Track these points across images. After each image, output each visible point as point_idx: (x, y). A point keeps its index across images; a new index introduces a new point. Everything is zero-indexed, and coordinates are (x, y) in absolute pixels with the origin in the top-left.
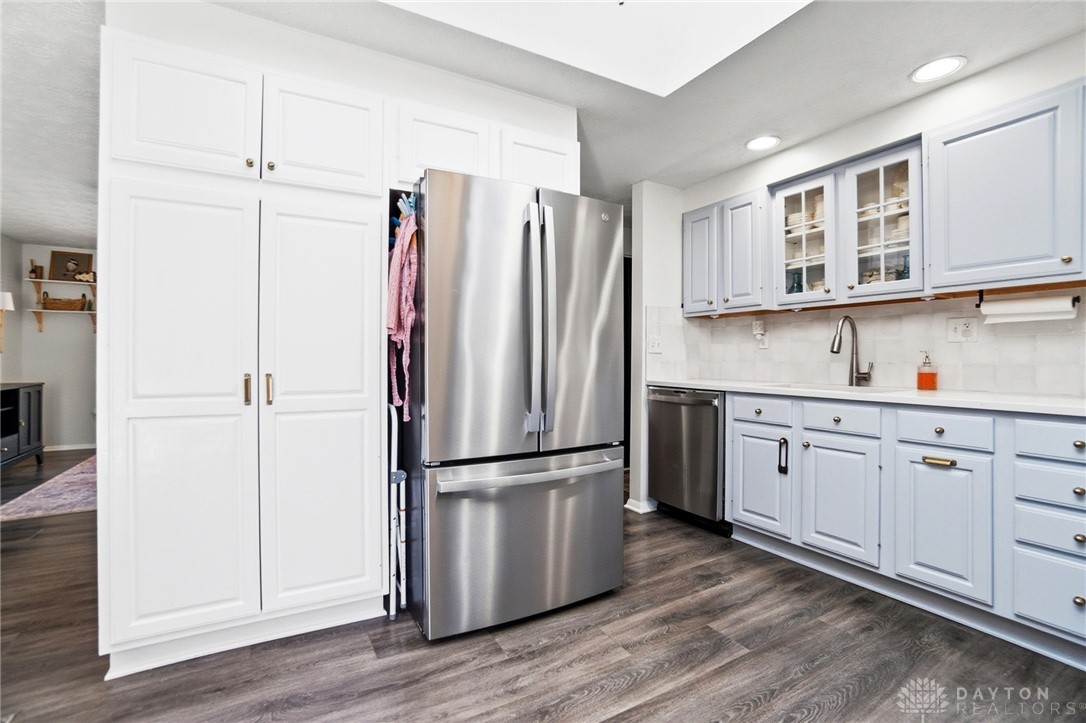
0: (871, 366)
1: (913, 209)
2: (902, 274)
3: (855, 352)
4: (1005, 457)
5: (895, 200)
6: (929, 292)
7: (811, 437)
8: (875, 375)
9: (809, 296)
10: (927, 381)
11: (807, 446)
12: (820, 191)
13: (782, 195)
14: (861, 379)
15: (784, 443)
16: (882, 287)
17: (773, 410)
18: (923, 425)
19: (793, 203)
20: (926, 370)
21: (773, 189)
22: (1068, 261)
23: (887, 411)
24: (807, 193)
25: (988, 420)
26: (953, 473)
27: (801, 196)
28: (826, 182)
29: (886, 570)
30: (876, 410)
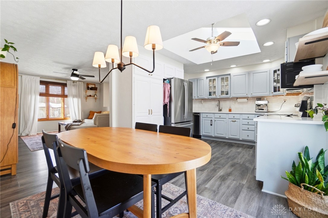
0: (222, 108)
1: (229, 84)
2: (227, 94)
3: (219, 106)
4: (241, 119)
5: (226, 82)
6: (231, 97)
7: (216, 119)
8: (222, 110)
9: (213, 96)
10: (230, 110)
11: (215, 121)
12: (215, 79)
13: (208, 79)
14: (220, 110)
15: (211, 120)
16: (224, 96)
17: (209, 115)
18: (231, 116)
19: (210, 81)
20: (230, 109)
21: (207, 78)
22: (247, 94)
23: (227, 114)
24: (213, 79)
25: (239, 115)
26: (236, 122)
27: (212, 80)
28: (216, 78)
29: (227, 137)
30: (226, 114)
